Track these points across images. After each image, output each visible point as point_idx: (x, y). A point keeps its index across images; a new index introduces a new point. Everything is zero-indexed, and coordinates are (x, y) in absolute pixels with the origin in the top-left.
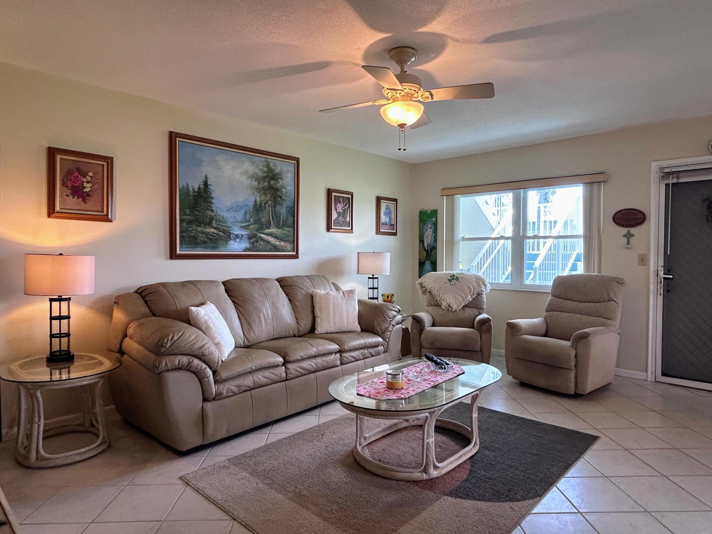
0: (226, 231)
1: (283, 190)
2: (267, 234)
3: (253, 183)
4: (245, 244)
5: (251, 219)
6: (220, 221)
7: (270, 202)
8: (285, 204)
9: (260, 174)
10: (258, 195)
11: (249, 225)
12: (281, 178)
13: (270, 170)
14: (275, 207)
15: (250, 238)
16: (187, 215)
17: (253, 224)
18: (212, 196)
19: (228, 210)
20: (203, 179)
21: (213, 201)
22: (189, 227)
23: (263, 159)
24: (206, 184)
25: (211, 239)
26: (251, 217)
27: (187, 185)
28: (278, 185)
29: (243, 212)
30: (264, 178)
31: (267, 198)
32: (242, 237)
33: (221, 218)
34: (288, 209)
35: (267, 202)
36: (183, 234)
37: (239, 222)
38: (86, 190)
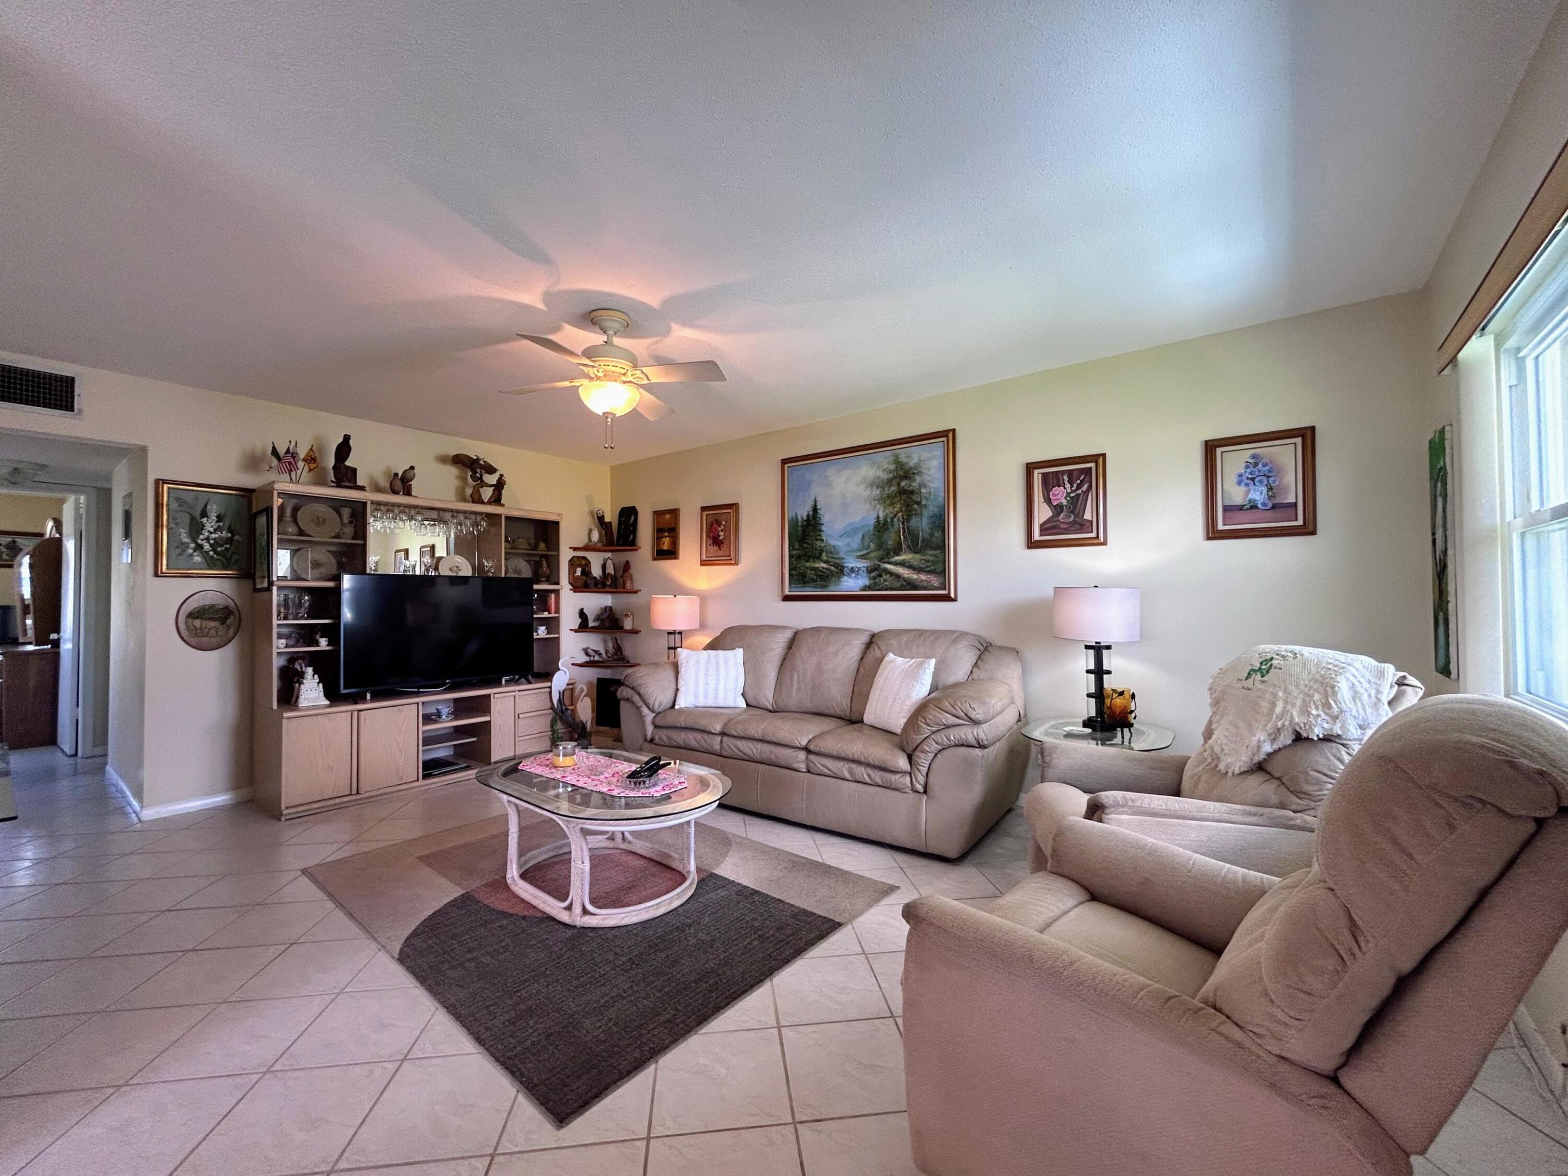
0: (839, 565)
1: (923, 491)
2: (896, 564)
3: (874, 493)
4: (863, 581)
5: (871, 544)
6: (831, 553)
7: (900, 514)
8: (926, 513)
9: (885, 476)
10: (882, 508)
11: (868, 553)
12: (919, 473)
13: (899, 464)
14: (908, 521)
15: (870, 571)
16: (796, 549)
17: (875, 551)
18: (822, 522)
19: (840, 537)
20: (811, 503)
21: (823, 528)
22: (798, 564)
23: (888, 453)
24: (815, 509)
25: (820, 576)
26: (871, 541)
27: (796, 515)
28: (914, 484)
29: (860, 536)
30: (890, 481)
31: (896, 509)
32: (858, 571)
33: (832, 549)
34: (933, 520)
35: (895, 516)
36: (793, 572)
37: (854, 551)
38: (721, 538)
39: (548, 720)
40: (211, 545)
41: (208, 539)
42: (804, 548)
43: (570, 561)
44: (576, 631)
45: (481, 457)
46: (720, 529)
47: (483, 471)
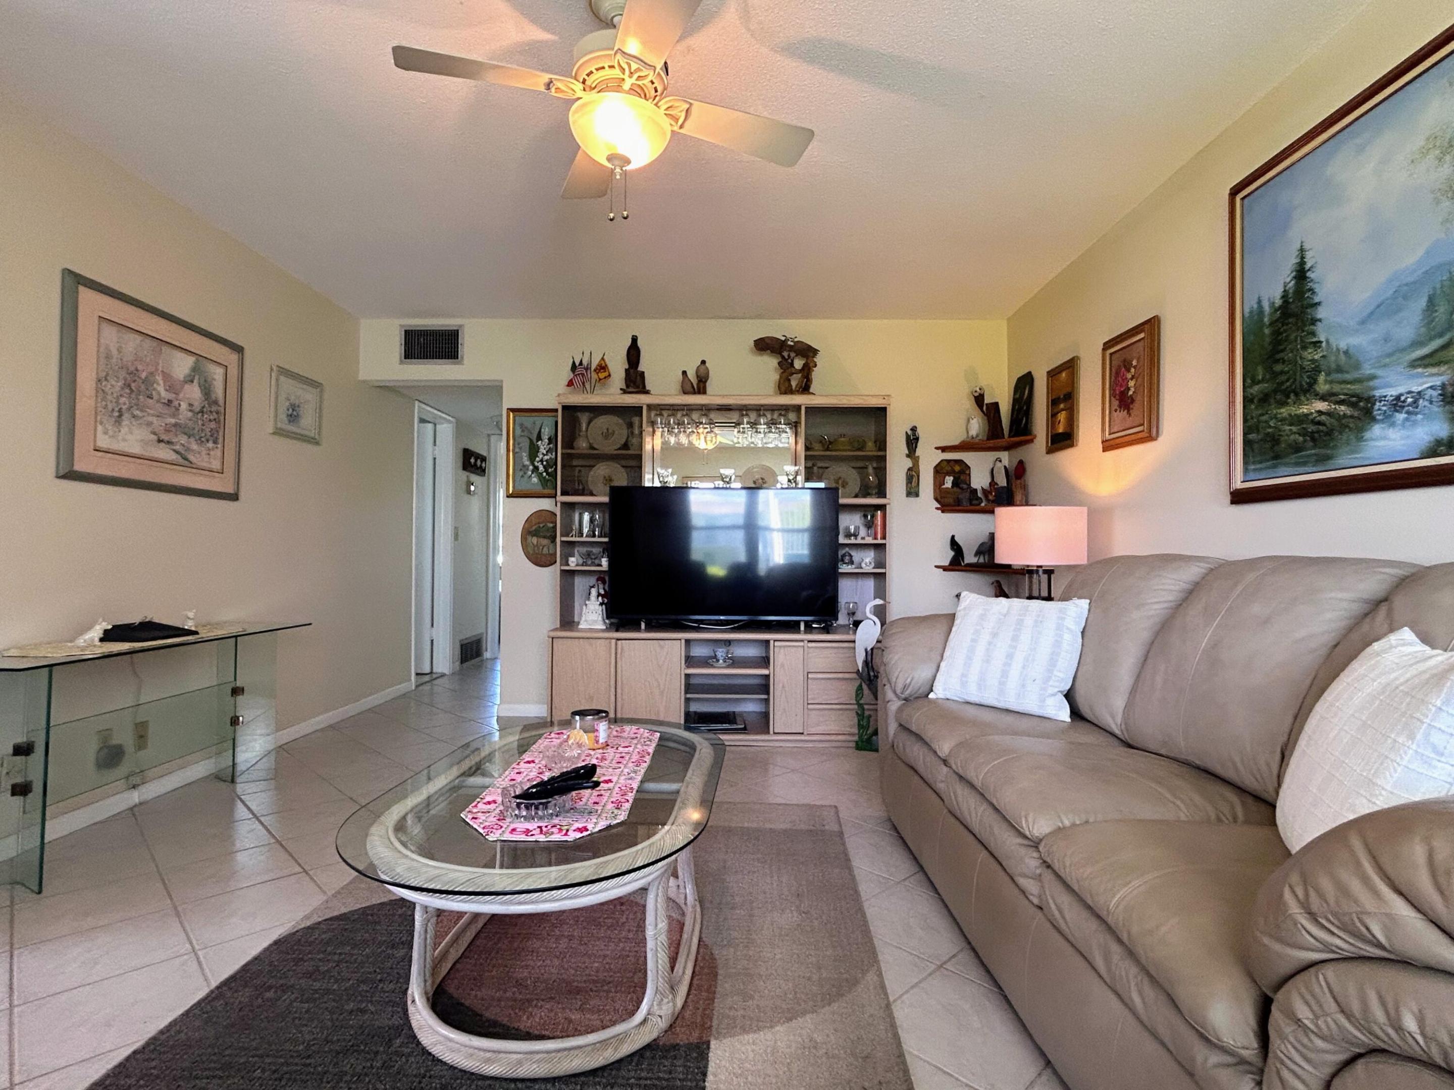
0: (1360, 399)
6: (1339, 370)
11: (1445, 346)
16: (1259, 382)
18: (1317, 300)
19: (1363, 322)
20: (1294, 260)
21: (1321, 313)
22: (1263, 415)
24: (1301, 274)
25: (1312, 432)
27: (1259, 302)
29: (1423, 302)
33: (1343, 358)
36: (1251, 437)
37: (1403, 350)
38: (1131, 393)
39: (852, 688)
40: (544, 467)
41: (542, 461)
42: (1275, 375)
43: (936, 467)
44: (945, 569)
45: (788, 336)
46: (1129, 376)
47: (793, 355)
